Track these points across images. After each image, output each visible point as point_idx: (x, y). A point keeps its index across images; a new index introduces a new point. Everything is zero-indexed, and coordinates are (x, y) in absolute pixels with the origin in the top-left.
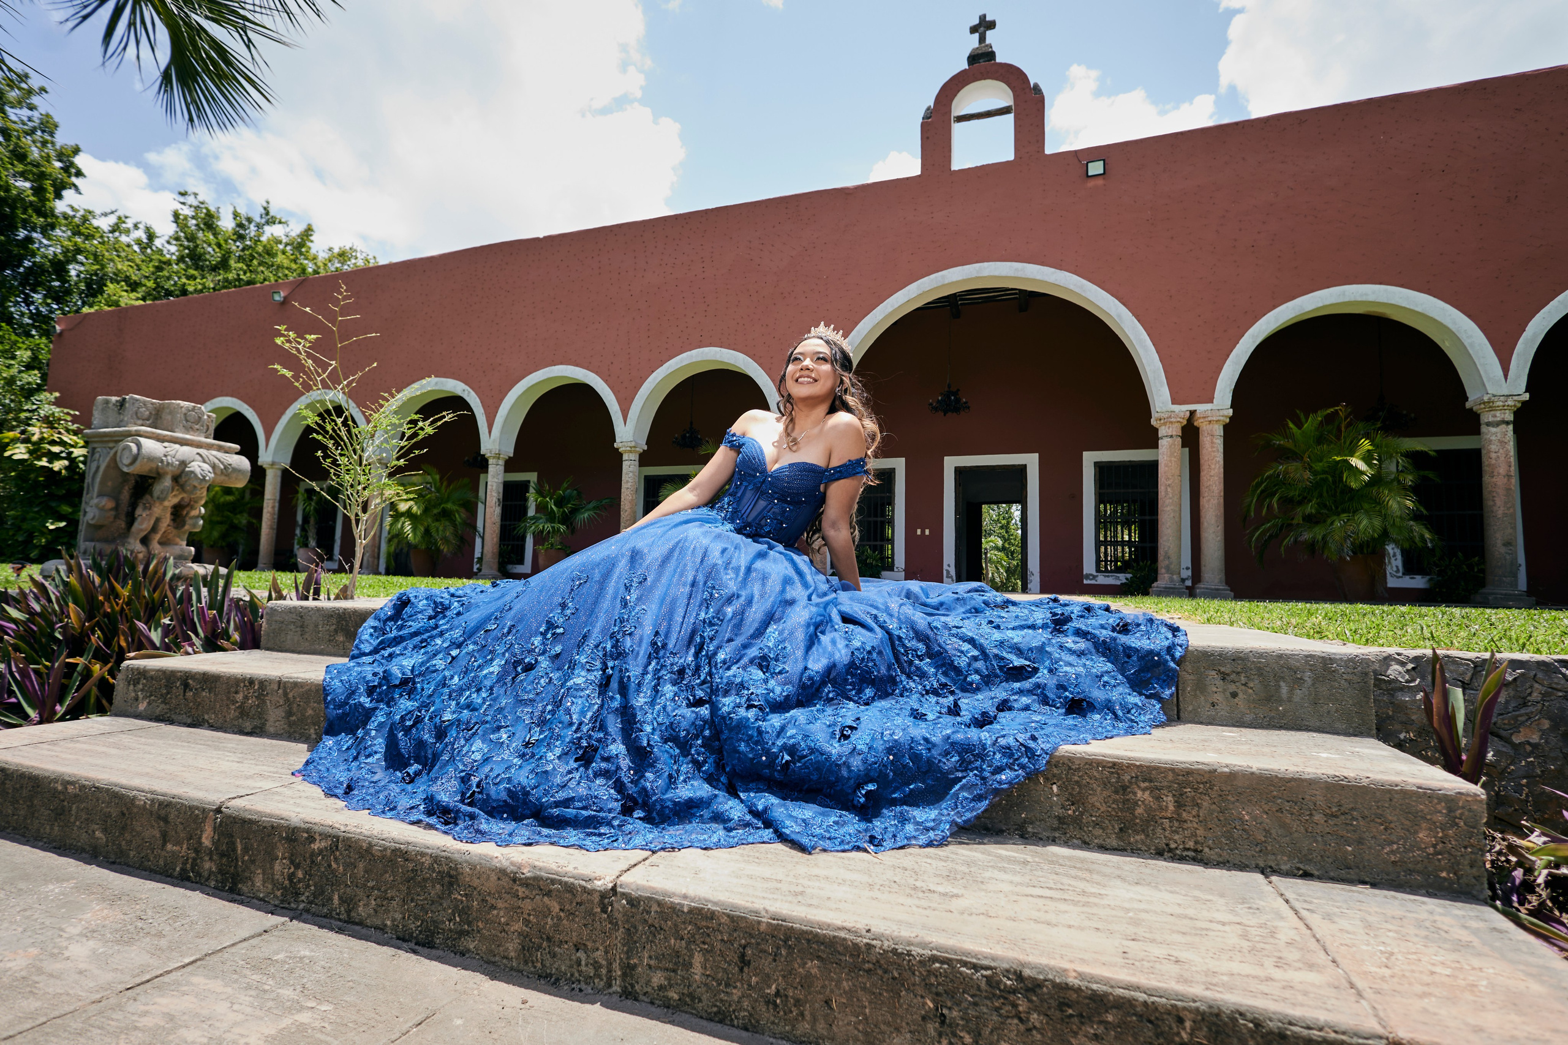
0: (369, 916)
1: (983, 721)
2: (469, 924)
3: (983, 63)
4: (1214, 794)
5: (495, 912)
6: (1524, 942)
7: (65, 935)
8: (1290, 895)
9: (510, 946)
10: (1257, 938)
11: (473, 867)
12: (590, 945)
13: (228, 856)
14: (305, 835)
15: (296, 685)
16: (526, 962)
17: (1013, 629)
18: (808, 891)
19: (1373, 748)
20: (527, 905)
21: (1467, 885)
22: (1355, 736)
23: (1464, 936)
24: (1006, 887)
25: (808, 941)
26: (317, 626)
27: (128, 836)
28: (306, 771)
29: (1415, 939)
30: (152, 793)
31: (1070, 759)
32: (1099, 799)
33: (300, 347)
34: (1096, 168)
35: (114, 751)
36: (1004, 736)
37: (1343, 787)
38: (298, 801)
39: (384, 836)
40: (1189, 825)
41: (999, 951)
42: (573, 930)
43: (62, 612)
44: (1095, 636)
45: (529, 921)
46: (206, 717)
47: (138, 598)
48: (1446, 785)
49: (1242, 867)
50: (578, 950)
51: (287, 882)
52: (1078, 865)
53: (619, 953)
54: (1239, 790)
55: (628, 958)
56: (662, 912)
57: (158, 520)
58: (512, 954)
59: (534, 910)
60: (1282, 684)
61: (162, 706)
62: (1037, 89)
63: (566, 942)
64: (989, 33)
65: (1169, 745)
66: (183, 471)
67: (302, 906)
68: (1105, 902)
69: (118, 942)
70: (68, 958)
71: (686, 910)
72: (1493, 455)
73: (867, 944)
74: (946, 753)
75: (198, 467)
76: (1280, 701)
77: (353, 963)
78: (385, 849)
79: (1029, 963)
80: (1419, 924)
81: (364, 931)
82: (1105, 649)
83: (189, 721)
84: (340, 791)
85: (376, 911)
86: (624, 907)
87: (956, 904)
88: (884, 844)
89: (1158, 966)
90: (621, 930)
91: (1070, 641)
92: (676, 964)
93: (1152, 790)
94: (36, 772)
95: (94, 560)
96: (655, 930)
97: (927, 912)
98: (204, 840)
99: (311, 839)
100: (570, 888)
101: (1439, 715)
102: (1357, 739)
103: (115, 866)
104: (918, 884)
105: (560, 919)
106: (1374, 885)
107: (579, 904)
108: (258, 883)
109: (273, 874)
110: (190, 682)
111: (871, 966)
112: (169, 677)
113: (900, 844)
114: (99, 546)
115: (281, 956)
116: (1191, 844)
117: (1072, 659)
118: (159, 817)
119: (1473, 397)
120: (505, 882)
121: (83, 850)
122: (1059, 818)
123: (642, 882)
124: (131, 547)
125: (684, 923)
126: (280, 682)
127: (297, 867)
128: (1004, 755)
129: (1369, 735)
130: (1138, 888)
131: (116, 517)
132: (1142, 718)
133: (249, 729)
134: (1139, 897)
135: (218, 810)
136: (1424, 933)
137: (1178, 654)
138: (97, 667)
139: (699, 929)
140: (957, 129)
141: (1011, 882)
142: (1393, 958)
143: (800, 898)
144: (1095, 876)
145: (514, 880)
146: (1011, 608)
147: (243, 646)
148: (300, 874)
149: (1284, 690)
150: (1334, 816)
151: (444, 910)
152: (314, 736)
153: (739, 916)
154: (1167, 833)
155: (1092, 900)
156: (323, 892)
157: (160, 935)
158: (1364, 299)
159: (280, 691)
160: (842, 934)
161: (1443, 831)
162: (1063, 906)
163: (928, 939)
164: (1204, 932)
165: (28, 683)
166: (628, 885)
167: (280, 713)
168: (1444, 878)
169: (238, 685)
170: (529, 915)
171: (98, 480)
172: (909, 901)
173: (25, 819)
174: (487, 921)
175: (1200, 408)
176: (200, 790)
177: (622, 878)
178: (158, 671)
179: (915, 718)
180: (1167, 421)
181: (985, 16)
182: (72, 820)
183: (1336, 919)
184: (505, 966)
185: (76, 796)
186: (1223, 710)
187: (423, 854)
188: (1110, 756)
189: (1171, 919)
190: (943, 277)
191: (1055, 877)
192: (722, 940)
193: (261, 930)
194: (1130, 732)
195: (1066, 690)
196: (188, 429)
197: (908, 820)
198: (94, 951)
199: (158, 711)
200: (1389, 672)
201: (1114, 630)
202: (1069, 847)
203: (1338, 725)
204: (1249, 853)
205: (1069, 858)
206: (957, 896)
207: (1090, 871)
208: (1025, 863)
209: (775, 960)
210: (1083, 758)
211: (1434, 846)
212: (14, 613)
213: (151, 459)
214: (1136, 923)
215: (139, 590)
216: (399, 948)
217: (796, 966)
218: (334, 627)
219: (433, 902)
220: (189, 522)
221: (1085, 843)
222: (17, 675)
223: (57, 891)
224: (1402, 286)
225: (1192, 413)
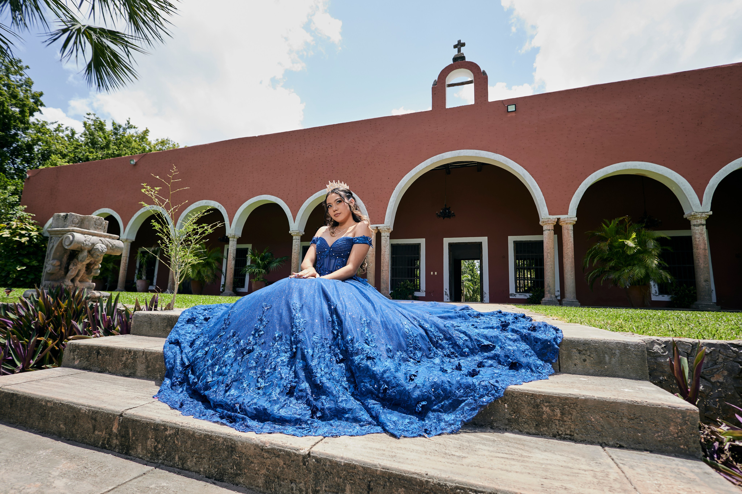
0: (193, 466)
1: (473, 374)
2: (240, 470)
3: (459, 61)
4: (578, 409)
5: (253, 465)
6: (719, 479)
7: (52, 476)
8: (614, 457)
9: (260, 481)
10: (601, 478)
11: (243, 443)
12: (297, 480)
13: (125, 437)
14: (163, 427)
15: (151, 353)
16: (267, 489)
17: (483, 328)
18: (398, 455)
19: (648, 386)
20: (268, 462)
21: (693, 452)
22: (640, 380)
23: (692, 476)
24: (487, 453)
25: (399, 479)
26: (158, 323)
27: (76, 427)
28: (159, 396)
29: (671, 478)
30: (89, 406)
31: (513, 392)
32: (526, 411)
33: (152, 193)
34: (512, 108)
35: (67, 385)
36: (483, 381)
37: (636, 406)
38: (158, 411)
39: (200, 428)
40: (567, 423)
41: (486, 484)
42: (290, 473)
43: (35, 316)
44: (520, 332)
45: (269, 469)
46: (107, 368)
47: (70, 308)
48: (681, 405)
49: (592, 443)
50: (292, 483)
51: (153, 450)
52: (518, 442)
53: (311, 484)
54: (589, 407)
55: (316, 487)
56: (331, 465)
57: (79, 271)
58: (261, 485)
59: (271, 464)
60: (606, 355)
61: (86, 362)
62: (484, 73)
63: (286, 479)
64: (462, 48)
65: (557, 385)
66: (93, 248)
67: (160, 461)
68: (531, 460)
69: (77, 479)
70: (55, 487)
71: (342, 464)
72: (697, 240)
73: (427, 481)
74: (458, 389)
75: (100, 246)
76: (605, 363)
77: (187, 489)
78: (201, 435)
79: (500, 490)
80: (672, 470)
81: (190, 473)
82: (525, 338)
83: (99, 370)
84: (177, 406)
85: (196, 464)
86: (314, 463)
87: (466, 461)
88: (432, 433)
89: (557, 491)
90: (312, 473)
91: (510, 335)
92: (338, 490)
93: (550, 407)
94: (32, 396)
95: (50, 290)
96: (328, 474)
97: (452, 465)
98: (113, 429)
99: (166, 429)
100: (288, 454)
101: (677, 370)
102: (641, 381)
103: (70, 442)
104: (447, 451)
105: (283, 468)
106: (651, 452)
107: (293, 461)
108: (139, 450)
109: (147, 446)
110: (101, 351)
111: (428, 491)
112: (90, 349)
113: (439, 433)
114: (53, 283)
115: (153, 486)
116: (568, 432)
117: (511, 343)
118: (92, 418)
119: (687, 213)
120: (258, 450)
121: (54, 434)
122: (508, 419)
123: (322, 451)
124: (67, 284)
125: (342, 470)
126: (144, 352)
127: (158, 443)
128: (484, 389)
129: (646, 380)
130: (546, 453)
131: (60, 269)
132: (544, 371)
133: (128, 374)
134: (546, 458)
135: (121, 415)
136: (674, 475)
137: (559, 342)
138: (51, 342)
139: (349, 473)
140: (448, 90)
141: (489, 450)
142: (661, 487)
143: (394, 459)
144: (526, 448)
145: (262, 450)
146: (482, 317)
147: (122, 333)
148: (160, 446)
149: (607, 358)
150: (632, 419)
151: (229, 463)
152: (159, 378)
153: (367, 468)
154: (557, 427)
155: (525, 459)
156: (171, 455)
157: (96, 476)
158: (635, 168)
159: (144, 356)
160: (415, 476)
161: (681, 426)
162: (513, 462)
163: (454, 478)
164: (577, 475)
165: (18, 350)
166: (315, 452)
167: (144, 366)
168: (682, 449)
169: (123, 353)
170: (269, 466)
171: (53, 252)
172: (443, 460)
173: (26, 418)
174: (249, 469)
175: (562, 217)
176: (112, 405)
177: (312, 449)
178: (85, 346)
179: (442, 371)
180: (547, 223)
181: (460, 41)
182: (49, 419)
183: (635, 468)
184: (257, 490)
185: (52, 407)
186: (580, 367)
187: (219, 437)
188: (531, 391)
189: (561, 468)
190: (442, 156)
191: (508, 448)
192: (360, 478)
193: (142, 473)
194: (539, 378)
195: (508, 357)
196: (96, 229)
197: (442, 420)
198: (66, 484)
199: (84, 365)
200: (654, 348)
201: (529, 329)
202: (513, 433)
203: (632, 375)
204: (595, 436)
205: (514, 439)
206: (465, 457)
207: (524, 445)
208: (494, 441)
209: (384, 488)
210: (518, 392)
211: (677, 433)
212: (11, 316)
213: (79, 243)
214: (546, 470)
215: (71, 305)
216: (207, 482)
217: (394, 491)
218: (166, 324)
219: (223, 460)
220: (94, 271)
221: (520, 431)
222: (13, 346)
223: (44, 454)
224: (652, 162)
225: (559, 219)
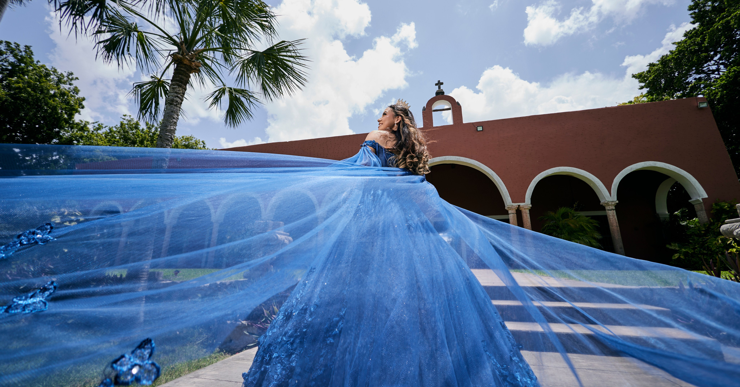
3: (440, 95)
34: (480, 129)
62: (458, 103)
64: (441, 86)
72: (612, 220)
119: (602, 201)
140: (434, 113)
158: (566, 171)
175: (521, 204)
180: (511, 208)
181: (440, 81)
190: (433, 160)
224: (576, 167)
225: (519, 206)
